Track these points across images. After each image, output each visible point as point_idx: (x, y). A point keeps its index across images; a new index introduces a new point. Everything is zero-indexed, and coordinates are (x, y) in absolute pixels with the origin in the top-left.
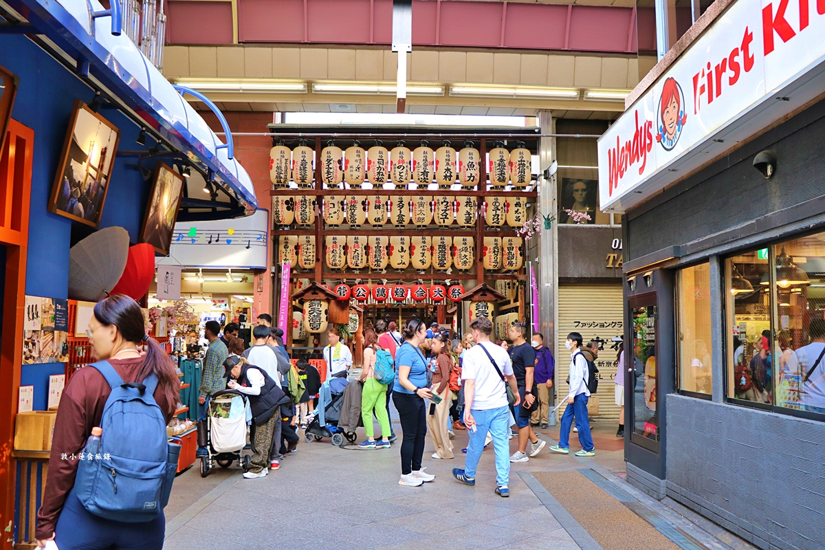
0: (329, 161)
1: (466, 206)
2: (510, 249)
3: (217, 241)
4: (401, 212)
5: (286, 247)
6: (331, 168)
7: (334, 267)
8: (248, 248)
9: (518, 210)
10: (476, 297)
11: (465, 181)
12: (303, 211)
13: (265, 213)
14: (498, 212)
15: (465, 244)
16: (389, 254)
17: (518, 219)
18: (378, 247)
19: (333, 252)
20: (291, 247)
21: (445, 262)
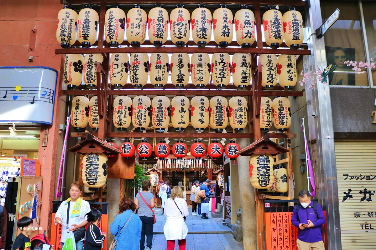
0: (111, 19)
1: (242, 66)
2: (281, 109)
3: (5, 97)
4: (180, 71)
5: (77, 108)
6: (112, 26)
7: (119, 126)
8: (32, 103)
9: (290, 70)
10: (258, 151)
11: (243, 38)
12: (89, 71)
13: (55, 73)
14: (272, 72)
15: (240, 105)
16: (170, 114)
17: (291, 79)
18: (160, 108)
19: (119, 112)
20: (82, 108)
21: (222, 121)
